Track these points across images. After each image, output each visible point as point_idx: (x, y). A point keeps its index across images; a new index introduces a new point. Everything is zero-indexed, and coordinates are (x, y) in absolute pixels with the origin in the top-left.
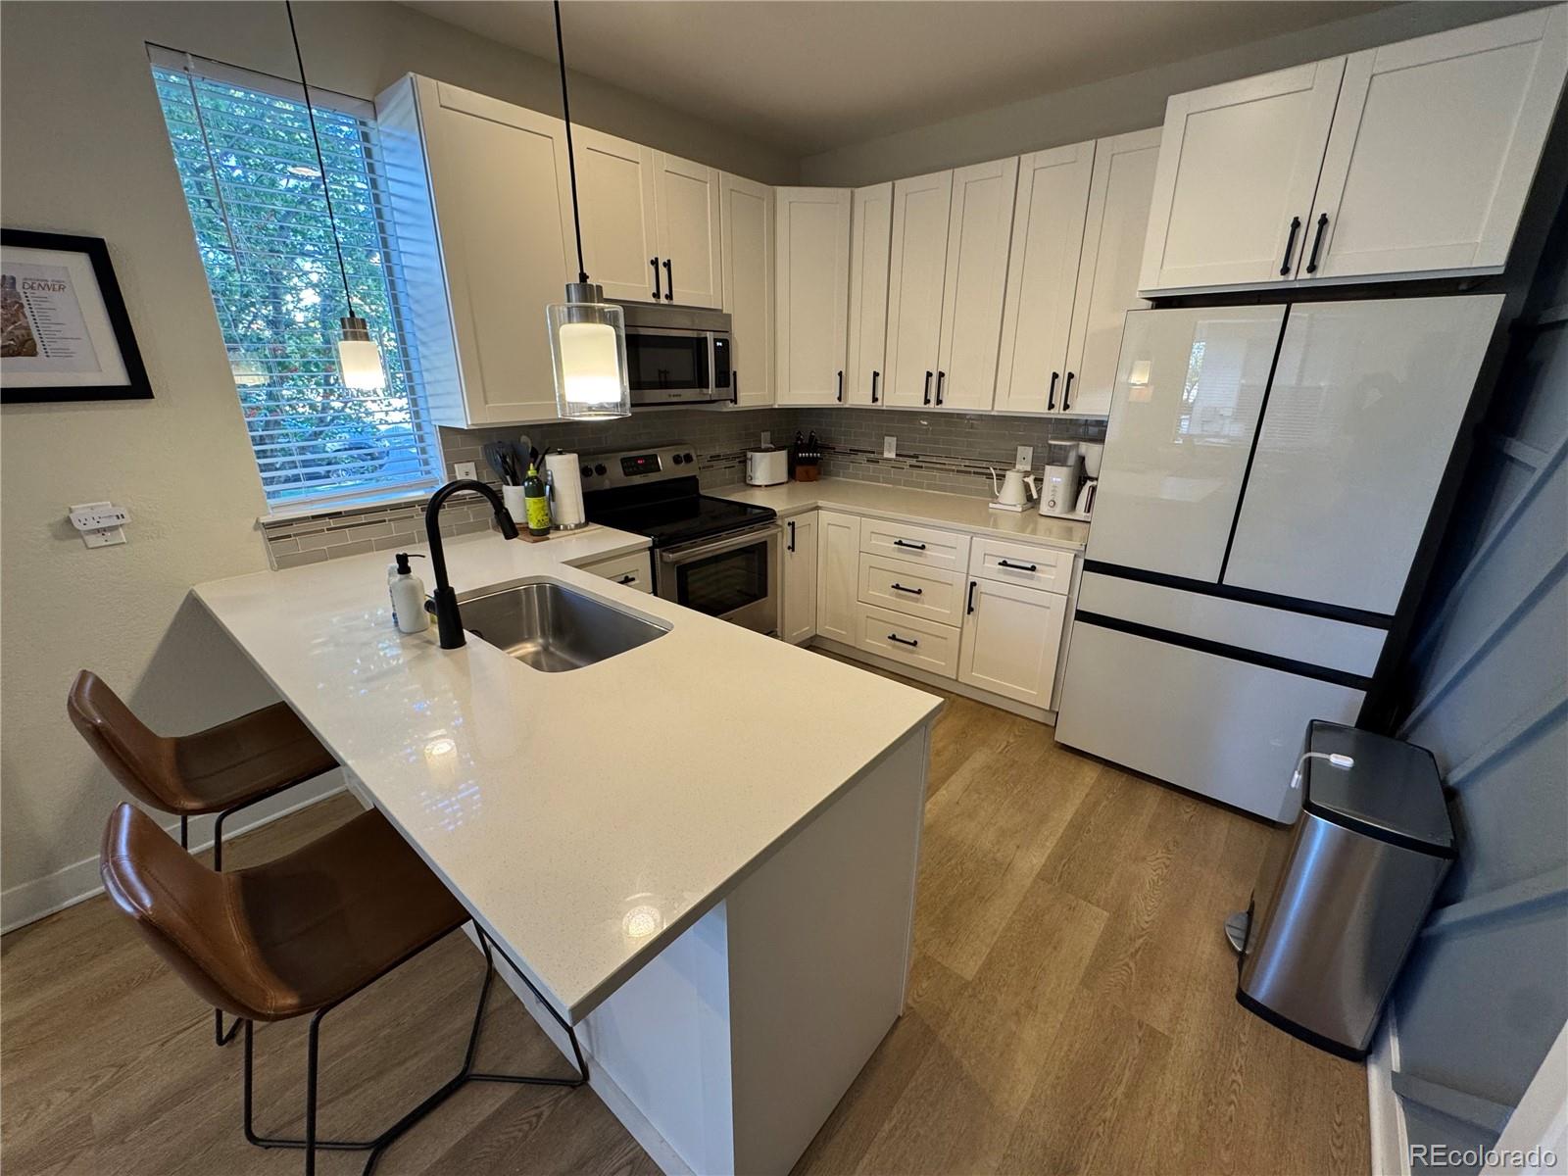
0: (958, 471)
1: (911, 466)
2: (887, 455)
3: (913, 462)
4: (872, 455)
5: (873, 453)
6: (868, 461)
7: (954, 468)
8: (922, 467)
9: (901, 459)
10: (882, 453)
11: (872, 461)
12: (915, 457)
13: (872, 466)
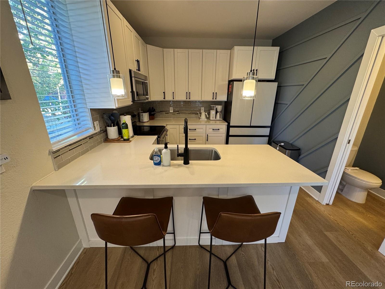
0: (189, 114)
1: (177, 114)
2: (171, 111)
3: (178, 112)
4: (166, 112)
5: (167, 111)
6: (165, 113)
7: (188, 113)
8: (180, 114)
9: (175, 112)
10: (170, 111)
11: (167, 113)
12: (178, 111)
13: (167, 114)
